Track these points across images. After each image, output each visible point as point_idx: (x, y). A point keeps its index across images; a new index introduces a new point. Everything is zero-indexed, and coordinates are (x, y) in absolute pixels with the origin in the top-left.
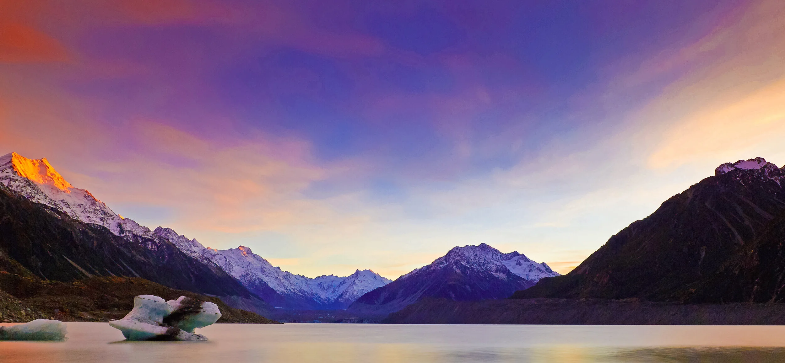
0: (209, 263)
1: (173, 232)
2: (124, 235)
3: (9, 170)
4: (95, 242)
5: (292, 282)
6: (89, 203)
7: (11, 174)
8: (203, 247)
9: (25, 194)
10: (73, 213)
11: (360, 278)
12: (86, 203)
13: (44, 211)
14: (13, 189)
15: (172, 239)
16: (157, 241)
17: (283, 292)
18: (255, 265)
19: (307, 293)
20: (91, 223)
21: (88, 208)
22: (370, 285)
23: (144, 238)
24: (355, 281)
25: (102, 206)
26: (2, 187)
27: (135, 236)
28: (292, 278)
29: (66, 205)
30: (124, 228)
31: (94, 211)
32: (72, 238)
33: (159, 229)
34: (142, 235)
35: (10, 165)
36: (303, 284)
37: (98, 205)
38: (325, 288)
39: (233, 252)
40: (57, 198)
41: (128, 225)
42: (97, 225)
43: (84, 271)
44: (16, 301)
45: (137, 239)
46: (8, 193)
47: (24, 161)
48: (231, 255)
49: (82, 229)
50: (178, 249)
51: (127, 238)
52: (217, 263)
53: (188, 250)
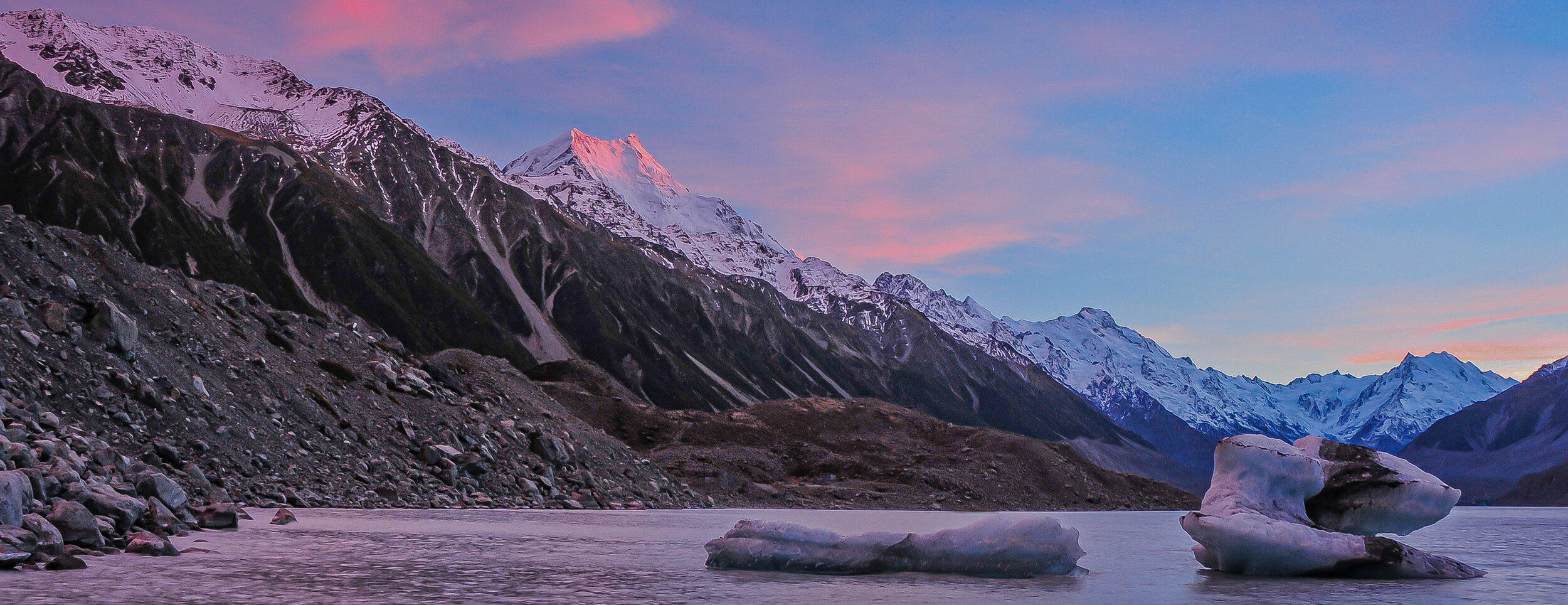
0: (1010, 358)
1: (917, 285)
2: (807, 297)
3: (568, 169)
4: (746, 319)
5: (1226, 397)
6: (728, 228)
7: (571, 177)
8: (992, 317)
9: (600, 218)
10: (697, 253)
11: (1419, 376)
12: (720, 227)
13: (641, 254)
14: (578, 209)
15: (918, 301)
16: (883, 308)
17: (1205, 425)
18: (1125, 355)
19: (1271, 424)
20: (737, 275)
21: (726, 240)
22: (1448, 396)
23: (853, 302)
24: (1405, 387)
25: (754, 234)
26: (557, 207)
27: (831, 299)
28: (1225, 384)
29: (681, 235)
30: (807, 282)
31: (740, 246)
32: (700, 311)
33: (885, 279)
34: (847, 296)
35: (569, 157)
36: (1256, 400)
37: (746, 231)
38: (1320, 408)
39: (1066, 324)
40: (665, 222)
41: (815, 272)
42: (748, 277)
43: (729, 387)
44: (637, 459)
45: (837, 305)
46: (569, 219)
47: (594, 147)
48: (1064, 334)
49: (719, 289)
50: (934, 325)
51: (815, 305)
52: (1029, 355)
53: (957, 326)
